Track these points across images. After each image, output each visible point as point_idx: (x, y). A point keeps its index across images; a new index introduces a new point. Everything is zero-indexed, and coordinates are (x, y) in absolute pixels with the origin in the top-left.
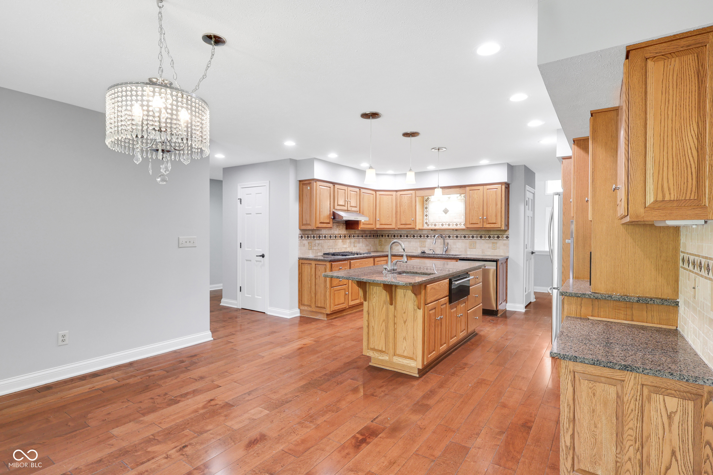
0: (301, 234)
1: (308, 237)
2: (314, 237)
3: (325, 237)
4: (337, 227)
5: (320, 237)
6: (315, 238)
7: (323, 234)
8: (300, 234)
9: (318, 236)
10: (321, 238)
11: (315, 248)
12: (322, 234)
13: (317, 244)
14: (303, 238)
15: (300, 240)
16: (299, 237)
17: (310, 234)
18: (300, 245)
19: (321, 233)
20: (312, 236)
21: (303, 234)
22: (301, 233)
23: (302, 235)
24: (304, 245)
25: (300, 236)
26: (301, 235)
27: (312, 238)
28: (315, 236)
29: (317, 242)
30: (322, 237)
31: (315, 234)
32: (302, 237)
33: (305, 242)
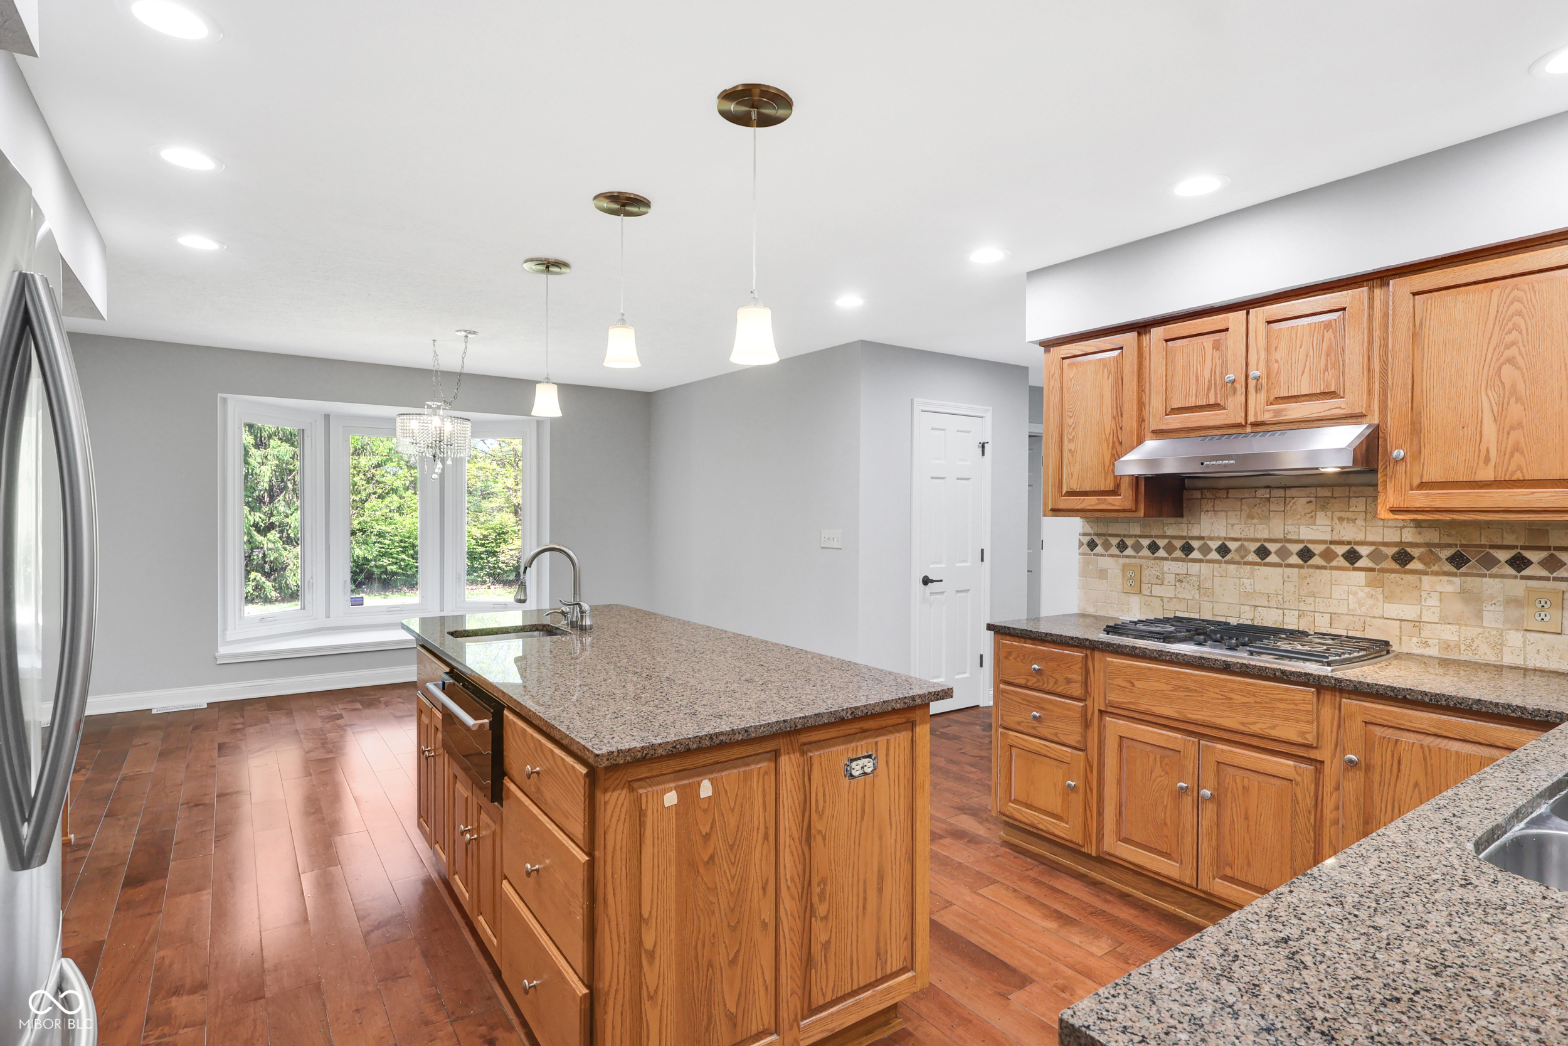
0: (1089, 535)
1: (1122, 546)
2: (1154, 548)
3: (1223, 550)
4: (1323, 508)
5: (1187, 549)
6: (1162, 553)
7: (1211, 539)
8: (1085, 534)
9: (1178, 544)
10: (1195, 554)
11: (1158, 590)
12: (1201, 538)
13: (1170, 578)
14: (1099, 549)
15: (1084, 554)
16: (1081, 544)
17: (1130, 536)
18: (1084, 573)
19: (1195, 532)
20: (1145, 542)
21: (1096, 535)
22: (1092, 532)
23: (1095, 538)
24: (1103, 574)
25: (1085, 540)
26: (1088, 538)
27: (1146, 552)
28: (1161, 543)
29: (1173, 567)
30: (1205, 550)
31: (1157, 537)
32: (1092, 545)
33: (1112, 564)
